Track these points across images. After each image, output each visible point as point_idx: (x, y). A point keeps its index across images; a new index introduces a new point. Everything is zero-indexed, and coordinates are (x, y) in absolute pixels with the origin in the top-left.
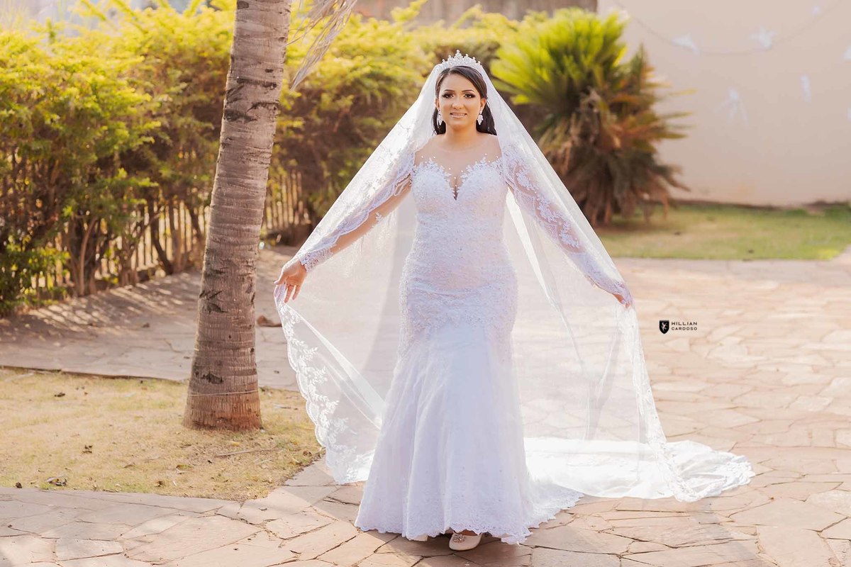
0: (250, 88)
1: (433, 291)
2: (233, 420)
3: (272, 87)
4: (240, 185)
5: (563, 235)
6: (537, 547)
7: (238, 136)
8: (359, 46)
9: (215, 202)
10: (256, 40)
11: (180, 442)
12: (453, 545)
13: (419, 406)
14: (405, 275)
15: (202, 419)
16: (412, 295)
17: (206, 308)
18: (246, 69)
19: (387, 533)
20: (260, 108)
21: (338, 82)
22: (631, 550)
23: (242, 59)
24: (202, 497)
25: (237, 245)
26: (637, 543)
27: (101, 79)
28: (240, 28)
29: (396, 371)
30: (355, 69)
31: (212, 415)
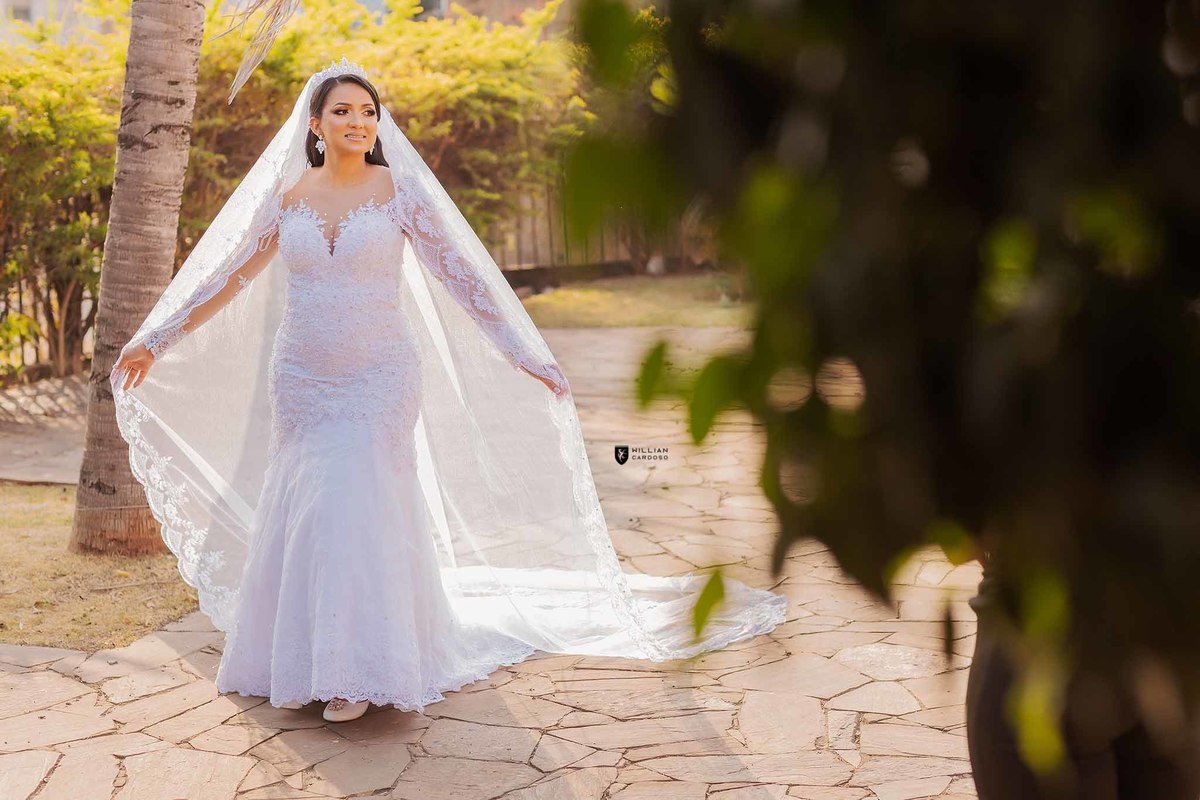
0: (148, 105)
1: (305, 377)
2: (129, 543)
3: (178, 104)
4: (137, 234)
5: (477, 298)
6: (442, 717)
7: (134, 169)
8: (469, 58)
9: (107, 256)
10: (155, 43)
11: (53, 571)
12: (328, 715)
13: (287, 530)
14: (274, 356)
15: (89, 542)
16: (282, 381)
17: (95, 394)
18: (142, 80)
19: (251, 695)
20: (162, 132)
21: (432, 104)
22: (562, 724)
23: (138, 68)
24: (44, 645)
25: (134, 312)
26: (579, 713)
27: (54, 96)
28: (136, 27)
29: (266, 484)
30: (459, 87)
31: (101, 536)
